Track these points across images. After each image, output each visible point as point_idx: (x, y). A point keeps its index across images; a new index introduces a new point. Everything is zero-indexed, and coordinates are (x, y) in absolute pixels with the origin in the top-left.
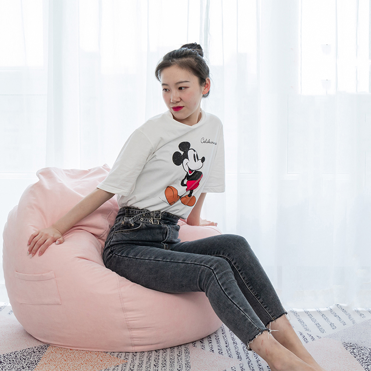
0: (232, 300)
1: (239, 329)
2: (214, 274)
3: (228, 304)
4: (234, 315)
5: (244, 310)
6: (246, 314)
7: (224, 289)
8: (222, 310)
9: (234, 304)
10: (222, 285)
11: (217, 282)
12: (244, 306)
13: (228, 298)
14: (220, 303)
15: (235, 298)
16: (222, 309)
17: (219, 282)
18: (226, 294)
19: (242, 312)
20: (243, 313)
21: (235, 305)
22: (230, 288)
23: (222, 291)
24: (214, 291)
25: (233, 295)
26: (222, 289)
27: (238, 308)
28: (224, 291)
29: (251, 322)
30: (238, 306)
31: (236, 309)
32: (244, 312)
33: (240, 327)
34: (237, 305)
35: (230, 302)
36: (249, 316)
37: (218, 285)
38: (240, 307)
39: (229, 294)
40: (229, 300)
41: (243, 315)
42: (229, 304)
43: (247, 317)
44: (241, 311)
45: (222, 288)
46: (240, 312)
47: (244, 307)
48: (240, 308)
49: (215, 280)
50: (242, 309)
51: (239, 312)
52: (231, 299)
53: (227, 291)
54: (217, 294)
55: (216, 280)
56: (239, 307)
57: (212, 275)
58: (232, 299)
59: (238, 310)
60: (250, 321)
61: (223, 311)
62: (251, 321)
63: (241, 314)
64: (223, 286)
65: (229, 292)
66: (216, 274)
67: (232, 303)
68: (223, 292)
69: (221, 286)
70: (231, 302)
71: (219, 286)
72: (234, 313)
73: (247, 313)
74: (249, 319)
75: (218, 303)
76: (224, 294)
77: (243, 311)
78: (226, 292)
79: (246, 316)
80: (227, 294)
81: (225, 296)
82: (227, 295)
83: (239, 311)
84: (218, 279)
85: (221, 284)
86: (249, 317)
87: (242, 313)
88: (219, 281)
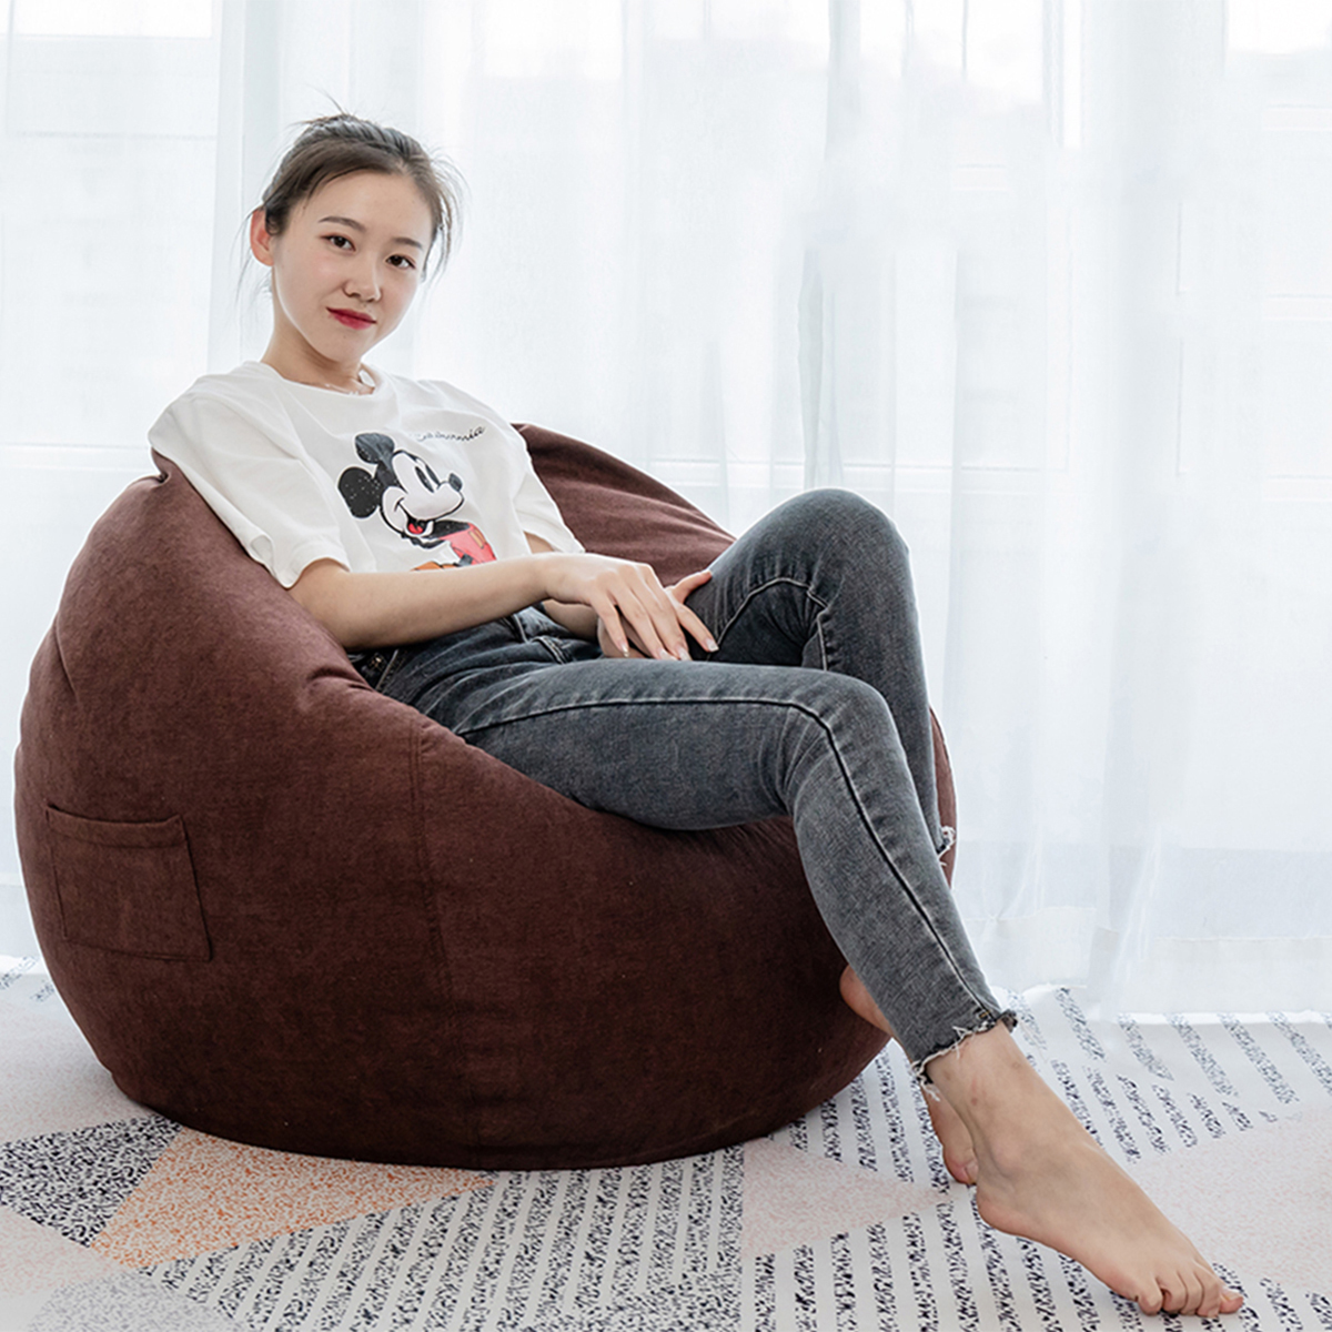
0: (898, 870)
1: (904, 992)
2: (832, 753)
3: (881, 883)
4: (897, 934)
5: (937, 920)
6: (942, 939)
7: (873, 821)
8: (855, 904)
9: (901, 889)
10: (864, 802)
11: (844, 786)
12: (937, 904)
13: (882, 859)
14: (849, 874)
15: (912, 863)
16: (852, 897)
17: (854, 787)
18: (879, 841)
19: (926, 926)
20: (932, 934)
21: (904, 893)
22: (894, 819)
23: (862, 825)
24: (829, 822)
25: (903, 851)
26: (863, 817)
27: (914, 908)
28: (871, 826)
29: (954, 976)
30: (917, 898)
31: (909, 909)
32: (936, 931)
33: (910, 986)
34: (914, 893)
35: (888, 876)
36: (951, 948)
37: (848, 797)
38: (924, 904)
39: (891, 843)
40: (886, 866)
41: (928, 938)
42: (884, 882)
43: (944, 954)
44: (924, 922)
45: (865, 813)
46: (922, 925)
47: (937, 908)
48: (924, 909)
49: (835, 775)
50: (932, 915)
51: (916, 926)
52: (895, 866)
53: (881, 830)
54: (839, 836)
55: (842, 779)
56: (920, 903)
57: (827, 751)
58: (900, 867)
59: (916, 916)
60: (951, 972)
61: (858, 906)
62: (955, 972)
63: (922, 933)
64: (868, 807)
65: (891, 833)
66: (840, 753)
67: (897, 883)
68: (865, 831)
69: (861, 804)
70: (892, 875)
71: (852, 804)
72: (899, 926)
73: (944, 935)
74: (949, 963)
75: (839, 871)
76: (868, 840)
77: (934, 926)
78: (877, 830)
79: (939, 946)
80: (883, 840)
81: (875, 847)
82: (882, 845)
83: (919, 922)
84: (849, 774)
85: (861, 796)
86: (950, 954)
87: (929, 930)
88: (852, 782)
